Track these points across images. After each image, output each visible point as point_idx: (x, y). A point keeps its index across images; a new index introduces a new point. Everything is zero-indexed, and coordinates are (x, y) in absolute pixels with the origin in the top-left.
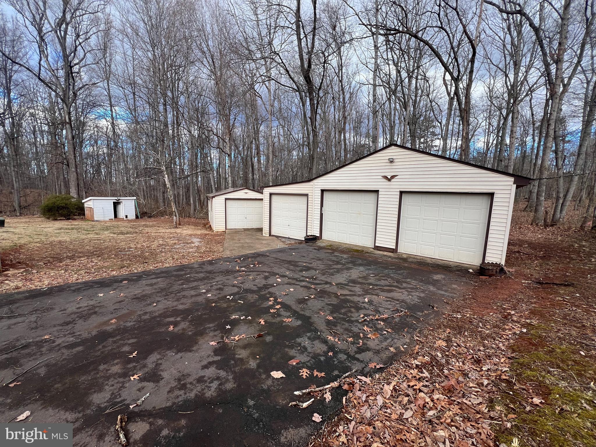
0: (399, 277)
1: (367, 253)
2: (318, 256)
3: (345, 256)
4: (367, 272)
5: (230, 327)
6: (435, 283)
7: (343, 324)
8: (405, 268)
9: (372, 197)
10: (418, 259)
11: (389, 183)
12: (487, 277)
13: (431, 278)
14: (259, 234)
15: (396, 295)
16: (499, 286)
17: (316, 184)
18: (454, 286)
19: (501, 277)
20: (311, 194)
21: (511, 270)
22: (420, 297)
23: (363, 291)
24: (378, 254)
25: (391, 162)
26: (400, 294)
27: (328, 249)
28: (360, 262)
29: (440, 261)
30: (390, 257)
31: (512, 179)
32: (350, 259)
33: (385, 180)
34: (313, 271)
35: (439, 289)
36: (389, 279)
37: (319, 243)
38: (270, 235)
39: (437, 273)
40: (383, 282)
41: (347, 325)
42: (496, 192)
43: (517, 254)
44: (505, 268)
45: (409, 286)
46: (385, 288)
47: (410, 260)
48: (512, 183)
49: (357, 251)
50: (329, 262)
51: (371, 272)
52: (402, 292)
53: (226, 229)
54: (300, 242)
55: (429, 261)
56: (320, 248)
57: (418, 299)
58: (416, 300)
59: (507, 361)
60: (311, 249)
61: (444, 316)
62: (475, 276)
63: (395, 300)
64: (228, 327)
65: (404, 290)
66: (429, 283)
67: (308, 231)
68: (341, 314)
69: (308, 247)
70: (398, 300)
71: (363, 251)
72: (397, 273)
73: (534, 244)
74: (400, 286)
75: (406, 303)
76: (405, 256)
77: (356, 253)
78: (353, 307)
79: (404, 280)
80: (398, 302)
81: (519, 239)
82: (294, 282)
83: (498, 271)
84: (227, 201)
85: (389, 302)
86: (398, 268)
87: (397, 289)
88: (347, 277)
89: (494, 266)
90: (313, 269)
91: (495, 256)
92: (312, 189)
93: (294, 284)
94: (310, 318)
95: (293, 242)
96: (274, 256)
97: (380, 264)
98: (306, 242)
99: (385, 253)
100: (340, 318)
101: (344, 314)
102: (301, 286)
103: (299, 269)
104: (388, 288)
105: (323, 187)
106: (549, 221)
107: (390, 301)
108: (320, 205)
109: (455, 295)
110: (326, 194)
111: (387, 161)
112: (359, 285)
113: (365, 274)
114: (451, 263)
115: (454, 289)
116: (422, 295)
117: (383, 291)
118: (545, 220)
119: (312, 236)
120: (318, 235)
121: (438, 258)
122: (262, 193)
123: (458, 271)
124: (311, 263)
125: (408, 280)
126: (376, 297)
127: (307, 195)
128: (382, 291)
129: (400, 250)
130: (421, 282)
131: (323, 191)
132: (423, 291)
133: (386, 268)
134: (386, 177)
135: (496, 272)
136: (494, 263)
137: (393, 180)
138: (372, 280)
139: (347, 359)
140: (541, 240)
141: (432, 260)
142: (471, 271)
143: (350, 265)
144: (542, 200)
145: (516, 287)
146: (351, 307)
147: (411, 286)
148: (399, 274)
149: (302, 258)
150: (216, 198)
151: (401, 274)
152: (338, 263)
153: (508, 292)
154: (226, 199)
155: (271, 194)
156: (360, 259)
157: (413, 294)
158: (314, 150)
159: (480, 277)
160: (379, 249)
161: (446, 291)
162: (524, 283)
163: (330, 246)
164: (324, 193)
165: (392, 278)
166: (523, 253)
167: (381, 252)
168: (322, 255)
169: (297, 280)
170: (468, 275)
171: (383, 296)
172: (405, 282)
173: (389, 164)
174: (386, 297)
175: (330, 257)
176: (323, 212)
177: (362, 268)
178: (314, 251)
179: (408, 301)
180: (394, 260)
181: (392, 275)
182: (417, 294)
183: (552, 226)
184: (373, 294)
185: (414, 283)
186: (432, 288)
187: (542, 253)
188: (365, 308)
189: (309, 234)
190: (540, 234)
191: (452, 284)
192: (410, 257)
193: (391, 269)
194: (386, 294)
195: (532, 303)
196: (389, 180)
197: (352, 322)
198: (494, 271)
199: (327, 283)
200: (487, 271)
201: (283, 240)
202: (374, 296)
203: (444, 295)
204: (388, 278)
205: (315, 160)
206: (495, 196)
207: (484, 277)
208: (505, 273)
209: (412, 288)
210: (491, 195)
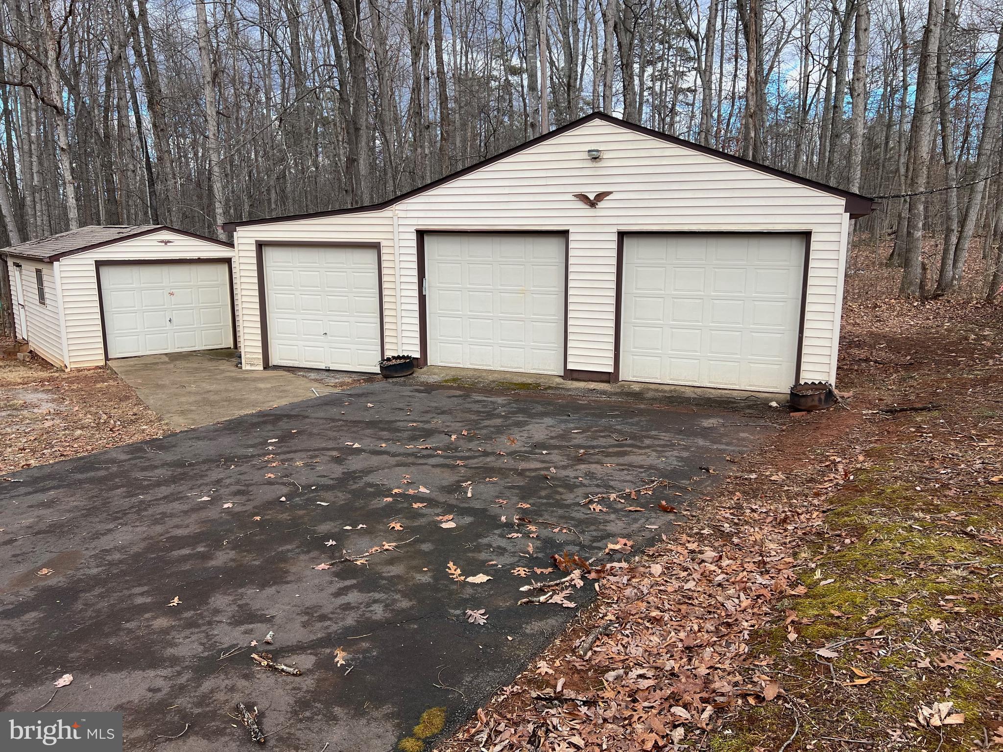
0: (635, 429)
1: (550, 388)
2: (435, 404)
3: (500, 400)
4: (563, 426)
5: (334, 543)
6: (705, 433)
7: (553, 512)
8: (641, 412)
9: (551, 249)
10: (665, 391)
11: (591, 212)
12: (804, 413)
13: (698, 425)
14: (226, 366)
15: (636, 459)
16: (823, 425)
17: (401, 214)
18: (742, 435)
19: (828, 409)
20: (390, 243)
21: (846, 395)
22: (682, 458)
23: (568, 460)
24: (577, 389)
25: (595, 159)
26: (644, 457)
27: (451, 388)
28: (540, 408)
29: (713, 391)
30: (604, 393)
31: (842, 202)
32: (514, 405)
33: (581, 205)
34: (443, 436)
35: (715, 443)
36: (614, 436)
37: (422, 376)
38: (267, 366)
39: (709, 417)
40: (602, 441)
41: (560, 512)
42: (814, 229)
43: (864, 365)
44: (836, 392)
45: (657, 442)
46: (610, 450)
47: (650, 395)
48: (841, 210)
49: (524, 386)
50: (468, 415)
51: (572, 425)
52: (645, 454)
53: (107, 358)
54: (369, 377)
55: (689, 393)
56: (430, 388)
57: (679, 461)
58: (675, 463)
59: (821, 515)
60: (406, 391)
61: (728, 480)
62: (782, 415)
63: (635, 467)
64: (331, 542)
65: (647, 451)
66: (695, 434)
67: (386, 346)
68: (540, 498)
69: (396, 388)
70: (641, 467)
71: (538, 385)
72: (627, 423)
73: (898, 340)
74: (639, 444)
75: (656, 469)
76: (636, 388)
77: (522, 392)
78: (561, 486)
79: (644, 433)
80: (642, 470)
81: (872, 333)
82: (411, 460)
83: (823, 397)
84: (104, 271)
85: (626, 472)
86: (627, 413)
87: (635, 450)
88: (523, 439)
89: (817, 389)
90: (440, 432)
91: (818, 368)
92: (389, 229)
93: (414, 464)
94: (484, 510)
95: (347, 379)
96: (321, 414)
97: (586, 409)
98: (386, 377)
99: (592, 385)
100: (543, 504)
101: (547, 497)
102: (433, 466)
103: (406, 434)
104: (616, 449)
105: (421, 222)
106: (932, 286)
107: (628, 470)
108: (415, 273)
109: (745, 449)
110: (430, 243)
111: (586, 156)
112: (556, 451)
113: (558, 430)
114: (735, 394)
115: (744, 439)
116: (685, 454)
117: (608, 455)
118: (922, 286)
119: (399, 357)
120: (417, 355)
121: (709, 385)
122: (231, 245)
123: (749, 407)
124: (428, 422)
125: (653, 433)
126: (599, 466)
127: (376, 246)
128: (606, 456)
129: (626, 374)
130: (679, 434)
131: (421, 234)
132: (686, 448)
133: (601, 416)
134: (583, 198)
135: (820, 400)
136: (817, 382)
137: (601, 205)
138: (579, 440)
139: (581, 550)
140: (914, 330)
141: (696, 390)
142: (774, 404)
143: (520, 418)
144: (918, 239)
145: (851, 422)
146: (555, 486)
147: (661, 442)
148: (633, 425)
149: (397, 412)
150: (64, 261)
151: (637, 424)
152: (490, 415)
153: (836, 432)
154: (99, 264)
155: (261, 246)
156: (538, 403)
157: (666, 454)
158: (356, 102)
159: (792, 414)
160: (575, 375)
161: (727, 444)
162: (865, 415)
163: (455, 380)
164: (427, 239)
165: (620, 432)
166: (876, 362)
167: (582, 385)
168: (441, 400)
169: (417, 457)
170: (769, 414)
171: (610, 464)
172: (646, 437)
173: (590, 164)
174: (617, 465)
175: (467, 406)
176: (426, 292)
177: (548, 421)
178: (417, 394)
179: (661, 466)
180: (614, 399)
181: (619, 427)
182: (675, 453)
183: (936, 297)
184: (592, 463)
185: (665, 436)
186: (701, 442)
187: (909, 358)
188: (582, 485)
189: (389, 354)
190: (912, 318)
191: (738, 431)
192: (649, 389)
193: (613, 417)
194: (616, 460)
195: (871, 442)
196: (592, 204)
197: (568, 506)
198: (816, 398)
199: (486, 454)
200: (803, 400)
201: (313, 375)
202: (594, 466)
203: (725, 450)
204: (612, 432)
205: (363, 132)
206: (812, 239)
207: (797, 415)
208: (836, 402)
209: (664, 446)
210: (806, 235)
